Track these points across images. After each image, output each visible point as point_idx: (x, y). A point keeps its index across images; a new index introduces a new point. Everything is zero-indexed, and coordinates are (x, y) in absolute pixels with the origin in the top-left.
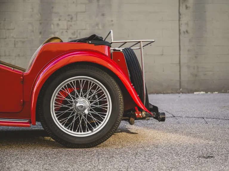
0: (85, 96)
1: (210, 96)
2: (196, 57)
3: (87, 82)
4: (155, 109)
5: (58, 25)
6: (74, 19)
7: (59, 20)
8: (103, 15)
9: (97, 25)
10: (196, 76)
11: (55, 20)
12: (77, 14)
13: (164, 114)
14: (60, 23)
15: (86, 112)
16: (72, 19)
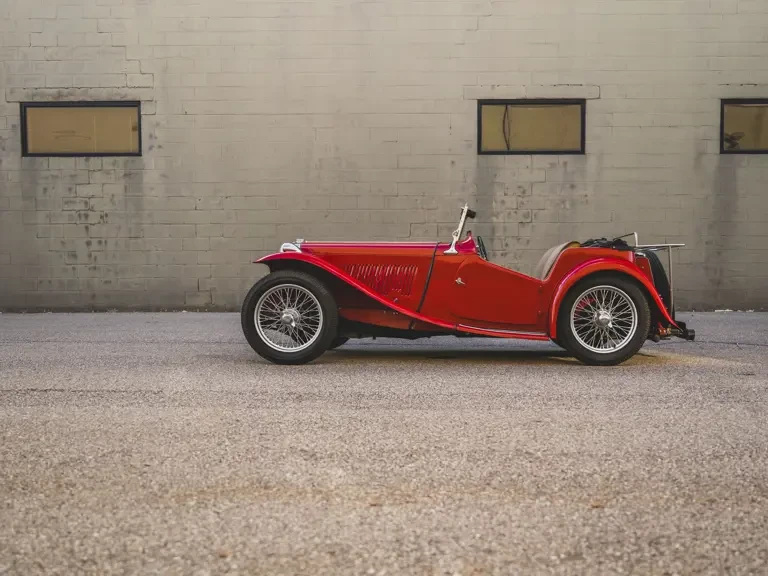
0: (608, 309)
1: (740, 315)
2: (719, 253)
3: (610, 292)
4: (682, 325)
5: (503, 202)
6: (528, 193)
7: (505, 195)
8: (573, 187)
9: (563, 202)
10: (719, 283)
11: (499, 194)
12: (532, 185)
13: (693, 331)
14: (506, 198)
15: (610, 325)
16: (524, 192)
